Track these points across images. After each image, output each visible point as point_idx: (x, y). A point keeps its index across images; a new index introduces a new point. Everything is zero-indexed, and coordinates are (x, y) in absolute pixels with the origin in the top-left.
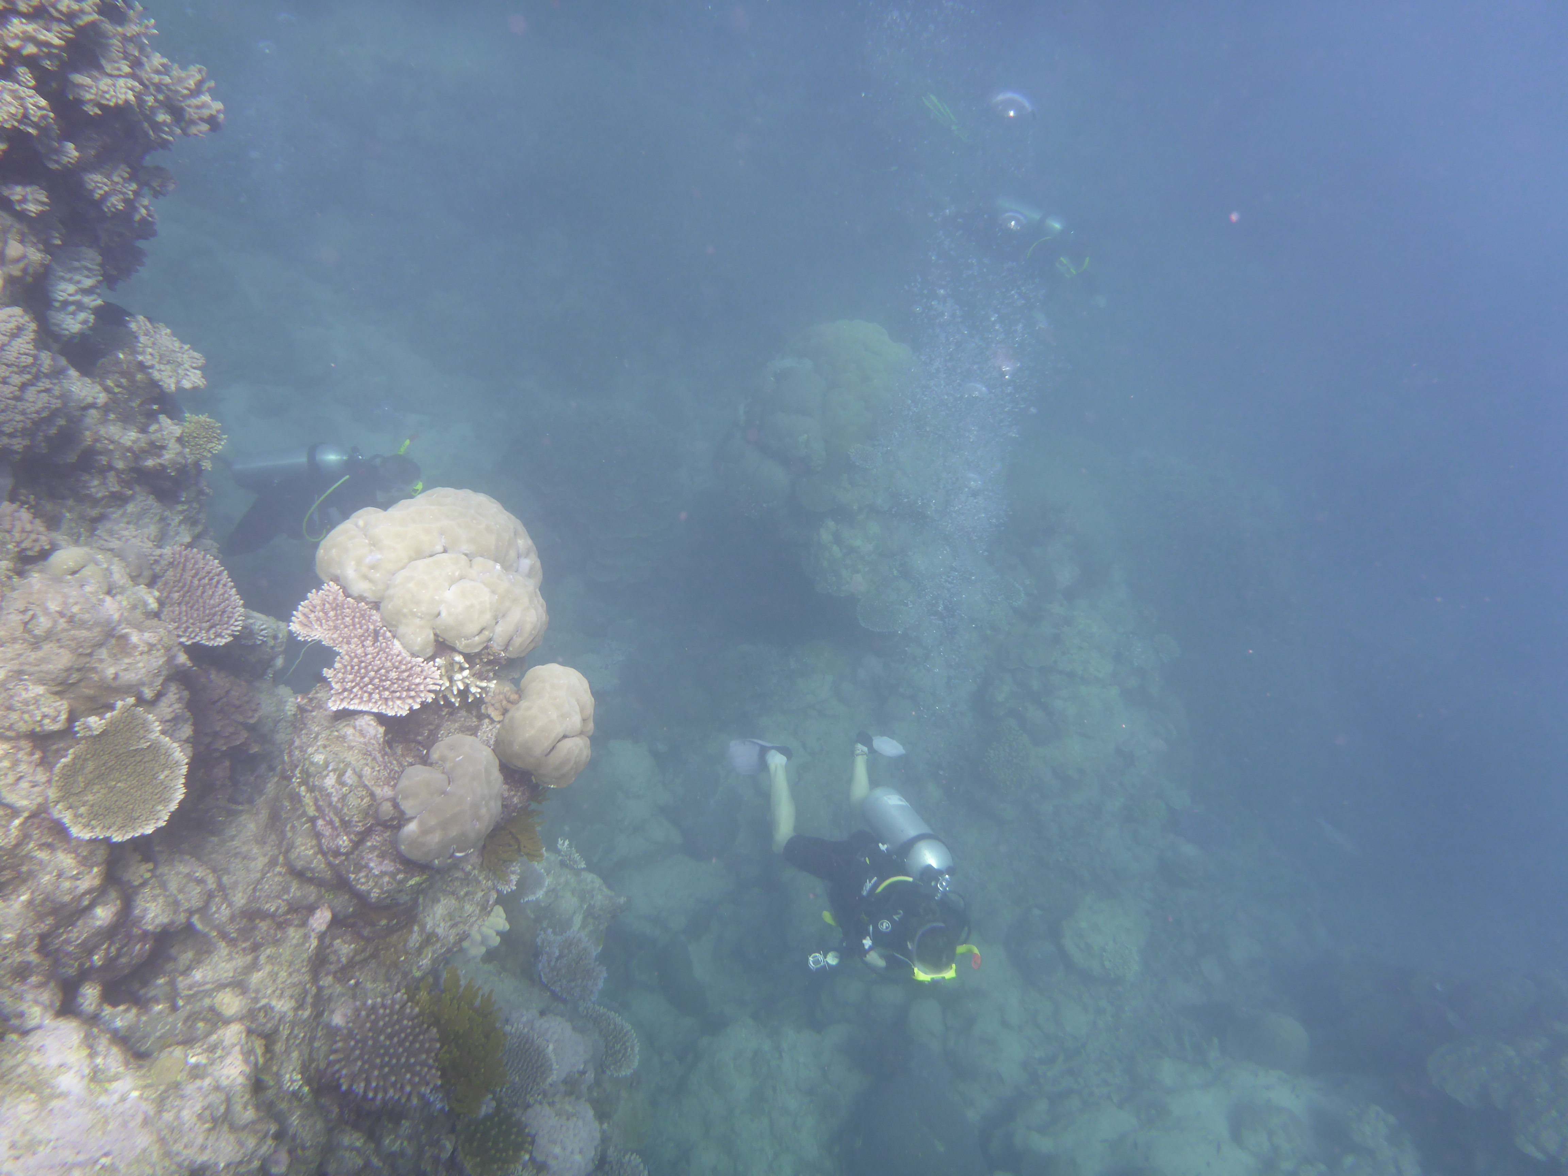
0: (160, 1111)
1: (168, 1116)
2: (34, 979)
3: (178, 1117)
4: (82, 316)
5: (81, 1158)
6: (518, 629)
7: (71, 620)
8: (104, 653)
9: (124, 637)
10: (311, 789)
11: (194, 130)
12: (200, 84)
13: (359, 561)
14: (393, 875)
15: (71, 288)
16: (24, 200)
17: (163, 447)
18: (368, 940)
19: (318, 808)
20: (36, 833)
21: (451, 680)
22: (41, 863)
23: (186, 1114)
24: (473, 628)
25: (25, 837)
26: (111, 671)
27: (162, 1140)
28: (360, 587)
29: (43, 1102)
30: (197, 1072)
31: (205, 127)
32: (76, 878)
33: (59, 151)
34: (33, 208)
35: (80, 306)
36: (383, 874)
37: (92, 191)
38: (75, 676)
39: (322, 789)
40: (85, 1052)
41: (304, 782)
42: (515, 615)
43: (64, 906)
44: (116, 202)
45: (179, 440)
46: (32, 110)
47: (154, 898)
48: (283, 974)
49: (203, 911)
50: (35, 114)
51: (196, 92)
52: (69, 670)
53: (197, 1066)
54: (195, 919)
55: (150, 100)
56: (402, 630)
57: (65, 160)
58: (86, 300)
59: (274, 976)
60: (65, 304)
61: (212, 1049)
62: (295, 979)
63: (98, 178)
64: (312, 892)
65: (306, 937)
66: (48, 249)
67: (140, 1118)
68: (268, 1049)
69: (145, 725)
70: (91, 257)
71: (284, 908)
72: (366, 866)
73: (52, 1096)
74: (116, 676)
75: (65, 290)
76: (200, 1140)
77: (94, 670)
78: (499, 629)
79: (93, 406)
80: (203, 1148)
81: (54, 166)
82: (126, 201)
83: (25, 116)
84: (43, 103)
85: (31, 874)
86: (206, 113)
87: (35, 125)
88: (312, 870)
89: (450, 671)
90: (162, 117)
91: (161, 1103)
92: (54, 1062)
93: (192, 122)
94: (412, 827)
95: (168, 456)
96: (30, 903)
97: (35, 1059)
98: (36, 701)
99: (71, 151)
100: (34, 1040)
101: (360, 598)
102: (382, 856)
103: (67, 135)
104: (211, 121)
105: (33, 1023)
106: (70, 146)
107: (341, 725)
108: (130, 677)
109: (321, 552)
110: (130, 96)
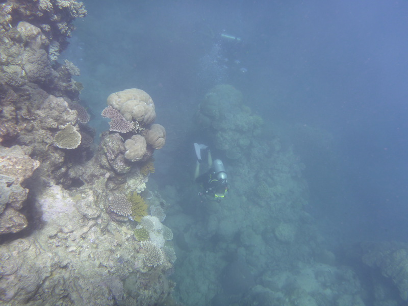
0: (77, 204)
1: (79, 204)
2: (51, 177)
3: (81, 204)
4: (55, 57)
5: (62, 211)
6: (150, 117)
7: (58, 105)
8: (64, 114)
9: (68, 111)
10: (106, 146)
11: (80, 16)
12: (82, 6)
13: (116, 101)
14: (123, 166)
15: (53, 50)
16: (45, 28)
17: (72, 85)
18: (117, 184)
19: (107, 150)
20: (51, 149)
21: (136, 127)
22: (52, 156)
23: (82, 204)
24: (140, 115)
25: (49, 150)
26: (66, 117)
27: (77, 209)
28: (116, 106)
29: (54, 199)
30: (84, 198)
31: (83, 15)
32: (59, 159)
33: (53, 16)
34: (47, 30)
35: (55, 55)
36: (121, 165)
37: (59, 28)
38: (59, 118)
39: (108, 146)
40: (62, 192)
41: (104, 145)
42: (149, 114)
43: (57, 164)
44: (63, 31)
45: (75, 84)
46: (49, 6)
47: (72, 171)
48: (100, 185)
49: (82, 176)
50: (49, 7)
51: (81, 8)
52: (57, 116)
53: (84, 197)
54: (80, 178)
55: (72, 7)
56: (125, 115)
57: (54, 19)
58: (56, 53)
59: (98, 186)
60: (52, 53)
61: (87, 195)
62: (102, 186)
63: (60, 25)
64: (105, 171)
65: (104, 179)
66: (49, 40)
67: (73, 205)
68: (97, 198)
69: (73, 128)
70: (57, 44)
71: (99, 174)
72: (117, 164)
73: (56, 198)
74: (67, 119)
75: (52, 50)
76: (85, 209)
77: (62, 117)
78: (146, 116)
79: (56, 77)
80: (86, 211)
81: (52, 20)
82: (65, 31)
83: (48, 7)
84: (51, 4)
85: (50, 158)
86: (83, 12)
87: (49, 9)
88: (105, 166)
89: (135, 125)
90: (74, 11)
91: (77, 202)
92: (56, 192)
93: (80, 14)
94: (128, 152)
95: (73, 87)
96: (50, 163)
97: (52, 191)
98: (51, 122)
99: (56, 17)
100: (52, 188)
101: (116, 109)
102: (121, 161)
103: (55, 13)
104: (84, 14)
105: (51, 185)
106: (56, 16)
107: (112, 135)
108: (69, 119)
109: (108, 99)
110: (69, 5)
